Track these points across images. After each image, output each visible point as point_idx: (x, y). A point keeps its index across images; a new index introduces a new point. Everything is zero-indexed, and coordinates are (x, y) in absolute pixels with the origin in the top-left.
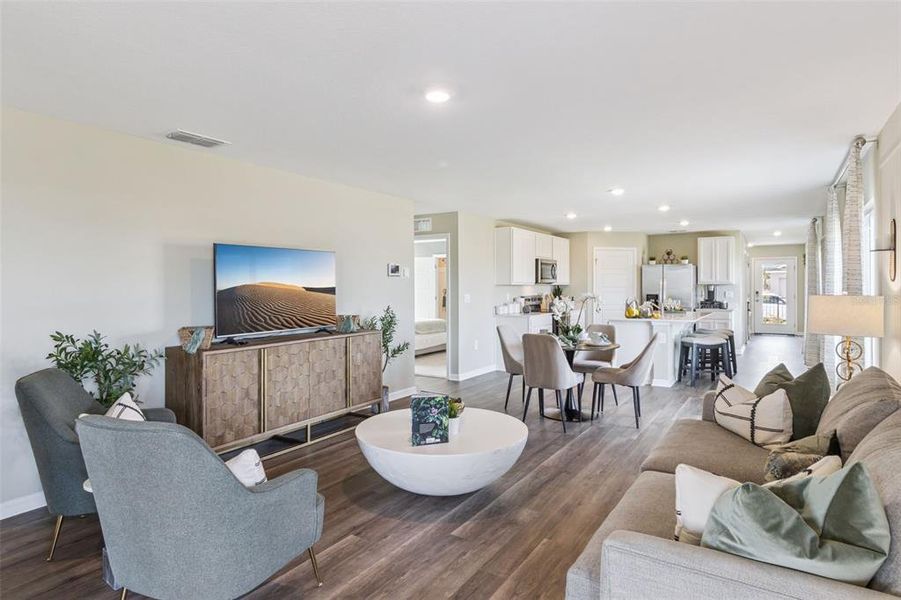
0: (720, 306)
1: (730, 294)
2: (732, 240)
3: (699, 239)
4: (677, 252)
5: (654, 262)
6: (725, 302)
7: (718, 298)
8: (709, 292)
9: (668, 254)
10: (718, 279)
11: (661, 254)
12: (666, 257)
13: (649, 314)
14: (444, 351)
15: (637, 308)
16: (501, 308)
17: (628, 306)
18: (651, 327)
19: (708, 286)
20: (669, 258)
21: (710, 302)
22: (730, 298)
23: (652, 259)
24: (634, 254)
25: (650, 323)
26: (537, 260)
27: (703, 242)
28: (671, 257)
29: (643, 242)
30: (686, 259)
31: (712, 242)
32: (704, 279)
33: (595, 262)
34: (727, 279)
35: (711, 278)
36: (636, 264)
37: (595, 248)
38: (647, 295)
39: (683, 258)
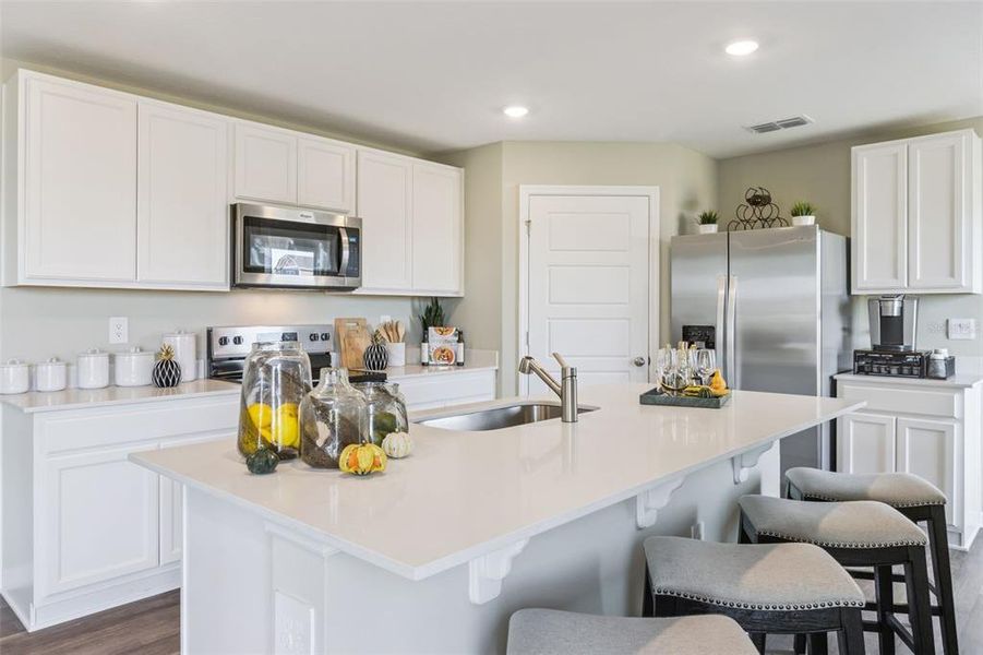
0: (923, 367)
1: (964, 328)
5: (712, 229)
7: (918, 340)
8: (886, 320)
9: (756, 201)
10: (920, 276)
12: (745, 213)
19: (883, 299)
21: (889, 353)
23: (708, 220)
26: (234, 208)
27: (868, 158)
28: (765, 211)
30: (808, 212)
31: (896, 155)
32: (868, 279)
33: (523, 227)
34: (952, 275)
35: (896, 276)
36: (656, 235)
37: (523, 187)
38: (685, 329)
39: (800, 212)
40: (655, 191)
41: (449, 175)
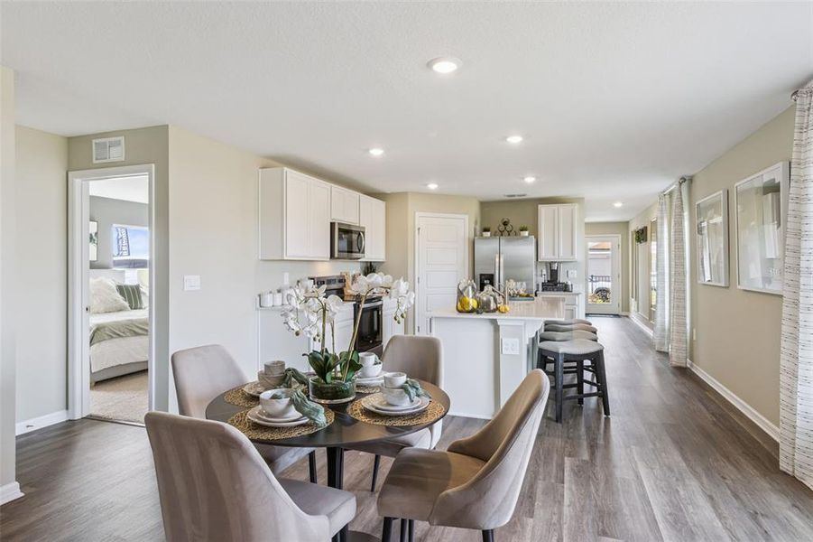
0: (565, 288)
1: (574, 274)
2: (576, 206)
3: (540, 206)
4: (515, 222)
5: (488, 234)
6: (569, 283)
7: (562, 279)
8: (551, 271)
9: (505, 224)
10: (562, 255)
11: (496, 225)
12: (502, 227)
13: (493, 306)
14: (145, 371)
15: (474, 297)
16: (269, 297)
17: (460, 293)
18: (496, 328)
19: (551, 263)
20: (506, 230)
21: (553, 283)
22: (574, 278)
23: (486, 230)
24: (463, 223)
25: (494, 322)
26: (332, 225)
27: (544, 210)
28: (509, 228)
29: (475, 209)
30: (526, 230)
31: (554, 211)
32: (545, 255)
33: (417, 231)
34: (572, 254)
35: (554, 254)
36: (467, 236)
37: (417, 214)
38: (481, 275)
39: (523, 229)
40: (467, 217)
41: (379, 205)
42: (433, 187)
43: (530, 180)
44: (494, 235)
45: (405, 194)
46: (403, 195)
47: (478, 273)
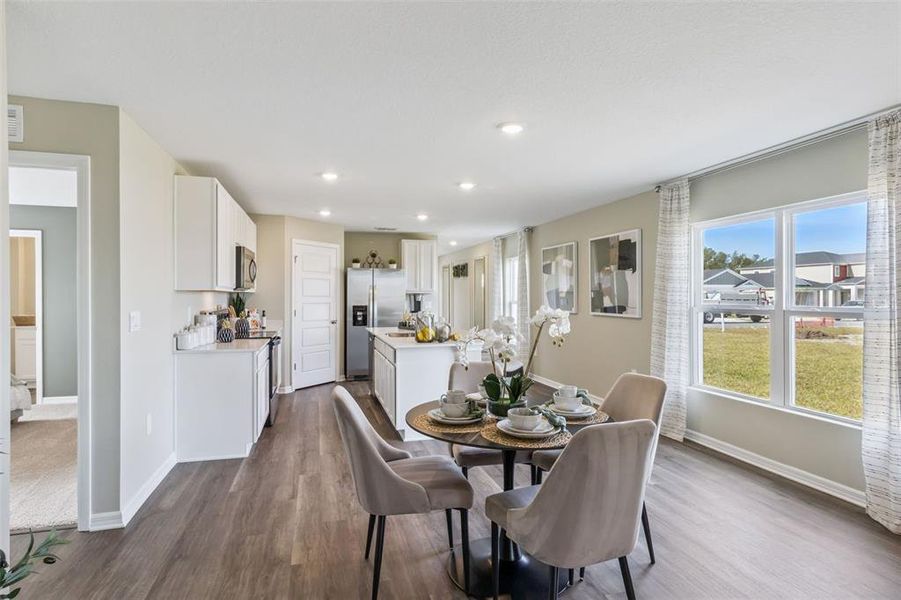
2: (435, 243)
3: (403, 240)
4: (384, 255)
5: (358, 265)
8: (415, 303)
9: (373, 256)
10: (423, 287)
11: (363, 255)
12: (370, 260)
13: (448, 334)
19: (415, 295)
20: (373, 262)
23: (356, 261)
24: (333, 254)
26: (238, 248)
27: (406, 244)
28: (377, 260)
30: (394, 262)
31: (416, 246)
33: (293, 260)
34: (432, 286)
35: (416, 287)
36: (339, 266)
37: (294, 240)
38: (354, 307)
39: (391, 262)
40: (336, 246)
42: (325, 213)
43: (422, 217)
44: (363, 266)
45: (281, 218)
46: (278, 219)
47: (351, 304)
